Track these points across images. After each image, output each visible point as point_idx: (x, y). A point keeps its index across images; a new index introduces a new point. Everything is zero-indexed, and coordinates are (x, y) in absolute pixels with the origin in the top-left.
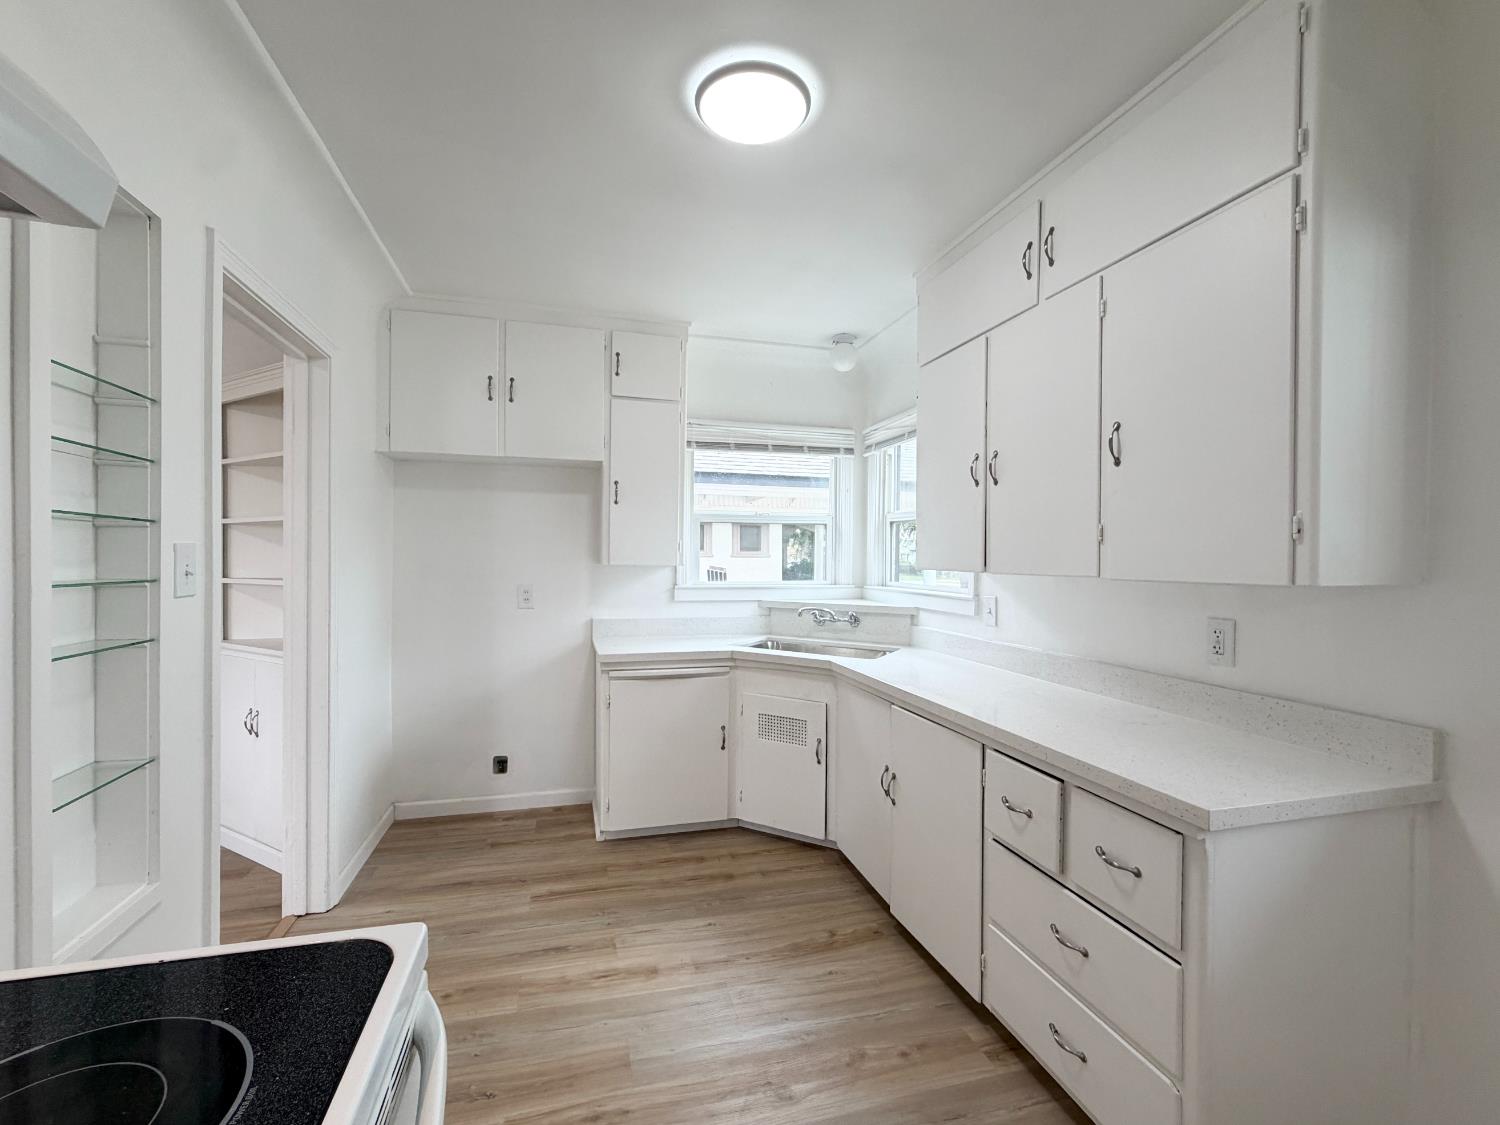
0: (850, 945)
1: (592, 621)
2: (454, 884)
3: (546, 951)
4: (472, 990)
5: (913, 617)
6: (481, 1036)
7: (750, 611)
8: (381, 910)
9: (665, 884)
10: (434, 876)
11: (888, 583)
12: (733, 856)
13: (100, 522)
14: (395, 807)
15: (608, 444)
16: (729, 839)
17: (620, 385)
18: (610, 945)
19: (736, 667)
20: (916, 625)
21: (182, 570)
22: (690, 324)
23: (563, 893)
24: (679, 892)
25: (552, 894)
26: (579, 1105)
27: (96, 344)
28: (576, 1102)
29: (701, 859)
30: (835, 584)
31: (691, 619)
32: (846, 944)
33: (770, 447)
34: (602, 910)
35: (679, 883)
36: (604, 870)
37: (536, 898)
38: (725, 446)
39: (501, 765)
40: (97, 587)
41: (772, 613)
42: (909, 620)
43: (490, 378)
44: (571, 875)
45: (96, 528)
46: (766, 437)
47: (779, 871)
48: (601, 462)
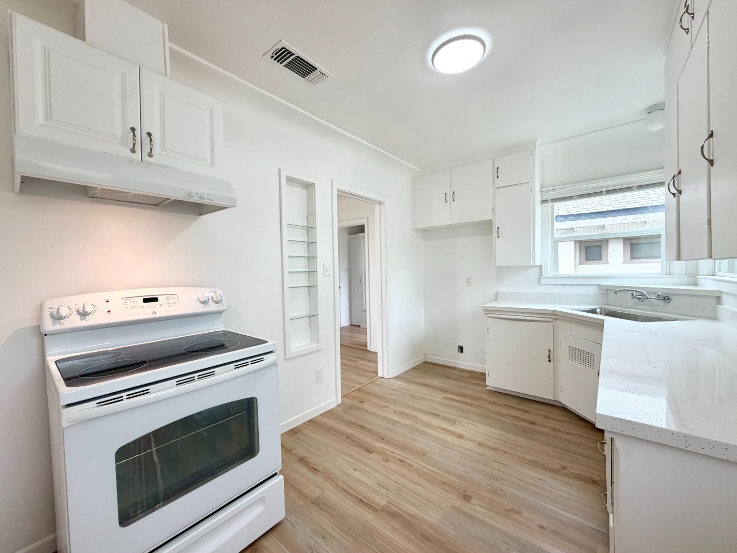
0: (568, 477)
1: (497, 292)
2: (424, 384)
3: (432, 414)
4: (403, 413)
5: (718, 298)
6: (395, 425)
7: (592, 291)
8: (400, 383)
9: (498, 413)
10: (421, 380)
11: (717, 273)
12: (545, 417)
13: (309, 258)
14: (426, 356)
15: (494, 211)
16: (557, 411)
17: (499, 182)
18: (454, 422)
19: (558, 319)
20: (720, 304)
21: (325, 269)
22: (537, 140)
23: (455, 400)
24: (504, 419)
25: (451, 399)
26: (401, 455)
27: (307, 217)
28: (401, 454)
29: (527, 412)
30: (670, 275)
31: (551, 294)
32: (566, 475)
33: (605, 192)
34: (463, 410)
35: (504, 415)
36: (478, 399)
37: (445, 398)
38: (571, 198)
39: (461, 349)
40: (309, 273)
41: (609, 293)
42: (714, 300)
43: (446, 194)
44: (464, 396)
45: (308, 259)
46: (602, 187)
47: (565, 432)
48: (491, 220)
